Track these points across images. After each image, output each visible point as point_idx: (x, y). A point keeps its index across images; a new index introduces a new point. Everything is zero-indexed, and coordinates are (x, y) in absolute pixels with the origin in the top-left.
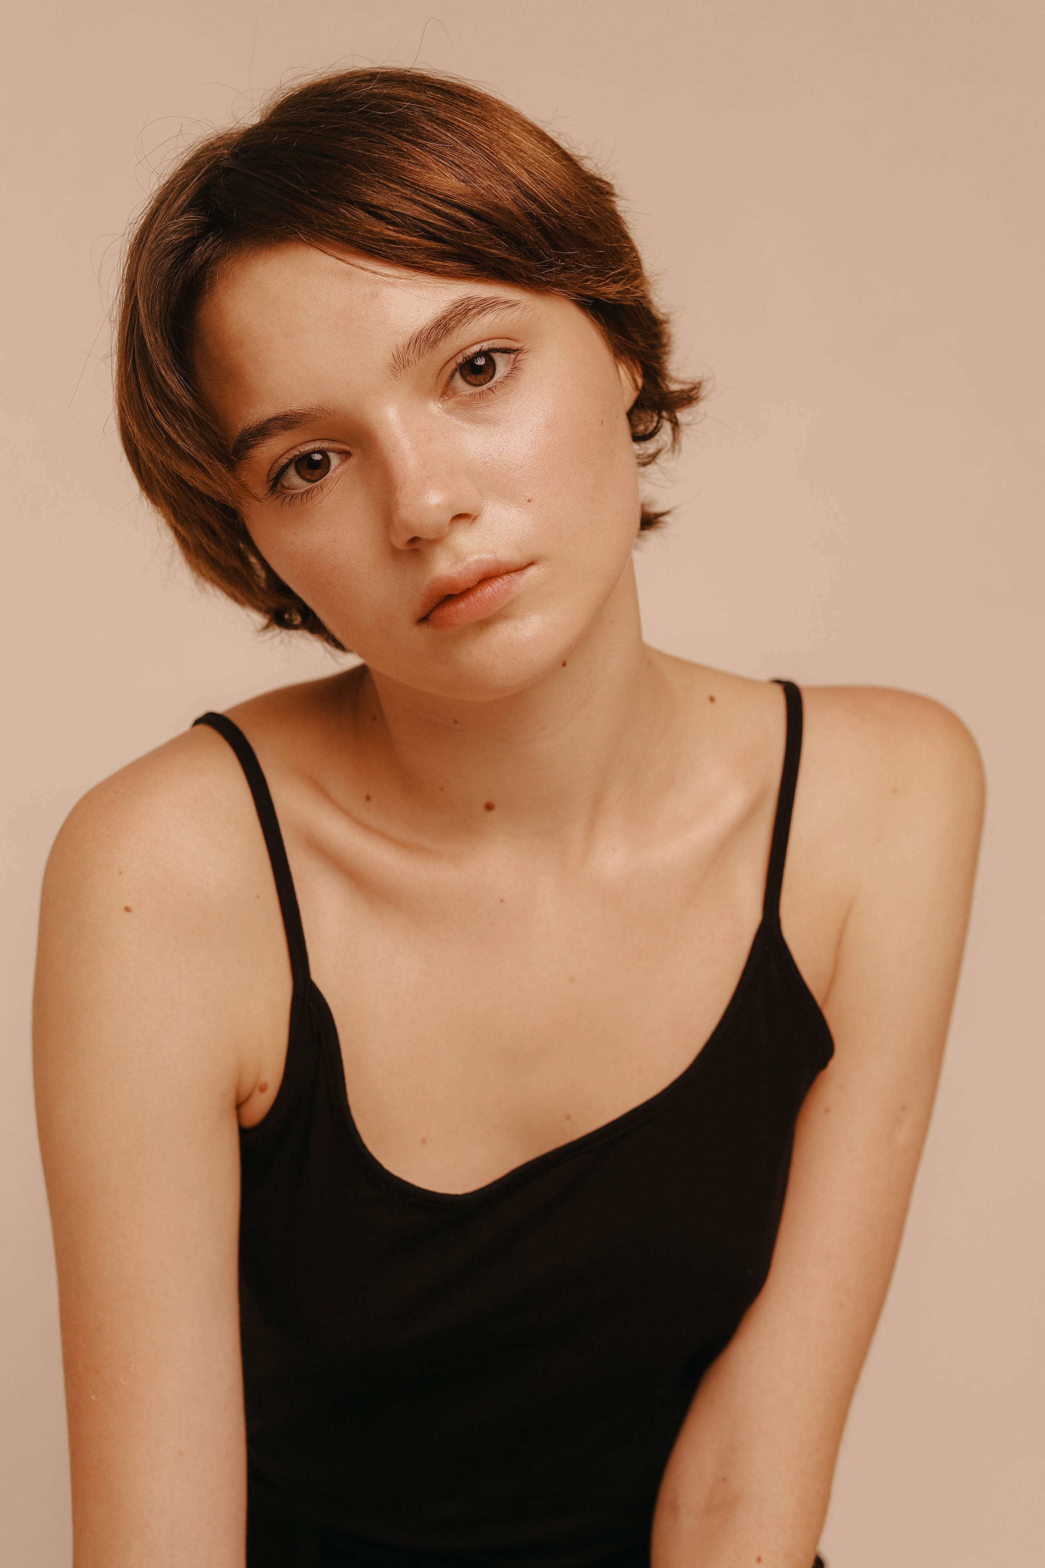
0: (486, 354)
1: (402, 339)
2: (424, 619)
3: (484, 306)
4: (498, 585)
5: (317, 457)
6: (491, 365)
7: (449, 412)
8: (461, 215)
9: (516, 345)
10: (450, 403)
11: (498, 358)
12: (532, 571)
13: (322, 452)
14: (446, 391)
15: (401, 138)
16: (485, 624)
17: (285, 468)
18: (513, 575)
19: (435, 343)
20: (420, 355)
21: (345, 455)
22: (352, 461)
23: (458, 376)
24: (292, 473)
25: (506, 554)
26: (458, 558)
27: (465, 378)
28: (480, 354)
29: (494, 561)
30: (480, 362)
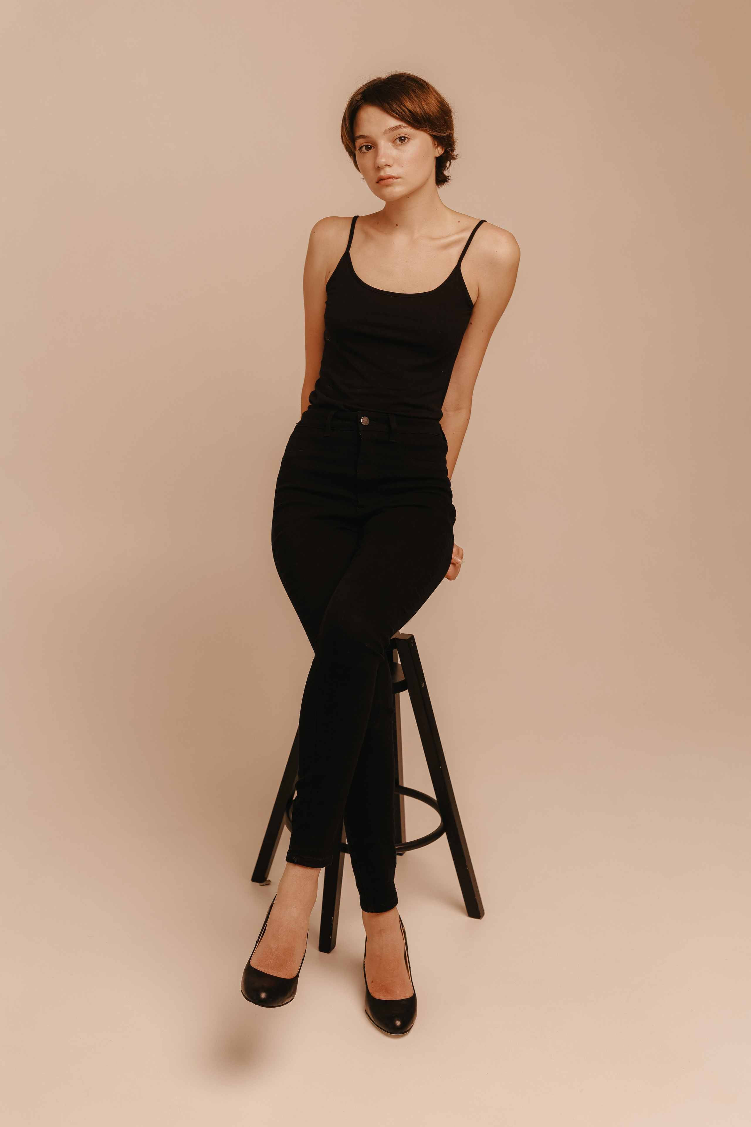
0: (405, 137)
1: (387, 128)
2: (377, 183)
3: (404, 127)
4: (391, 180)
5: (369, 147)
6: (405, 139)
7: (393, 146)
8: (406, 110)
9: (410, 137)
10: (394, 144)
11: (406, 139)
12: (399, 179)
13: (371, 146)
14: (394, 142)
15: (403, 93)
16: (388, 186)
17: (362, 147)
18: (395, 179)
19: (393, 131)
20: (390, 132)
21: (374, 147)
22: (374, 149)
23: (398, 139)
24: (364, 148)
25: (394, 174)
26: (385, 173)
27: (399, 141)
28: (403, 137)
29: (392, 175)
30: (403, 138)
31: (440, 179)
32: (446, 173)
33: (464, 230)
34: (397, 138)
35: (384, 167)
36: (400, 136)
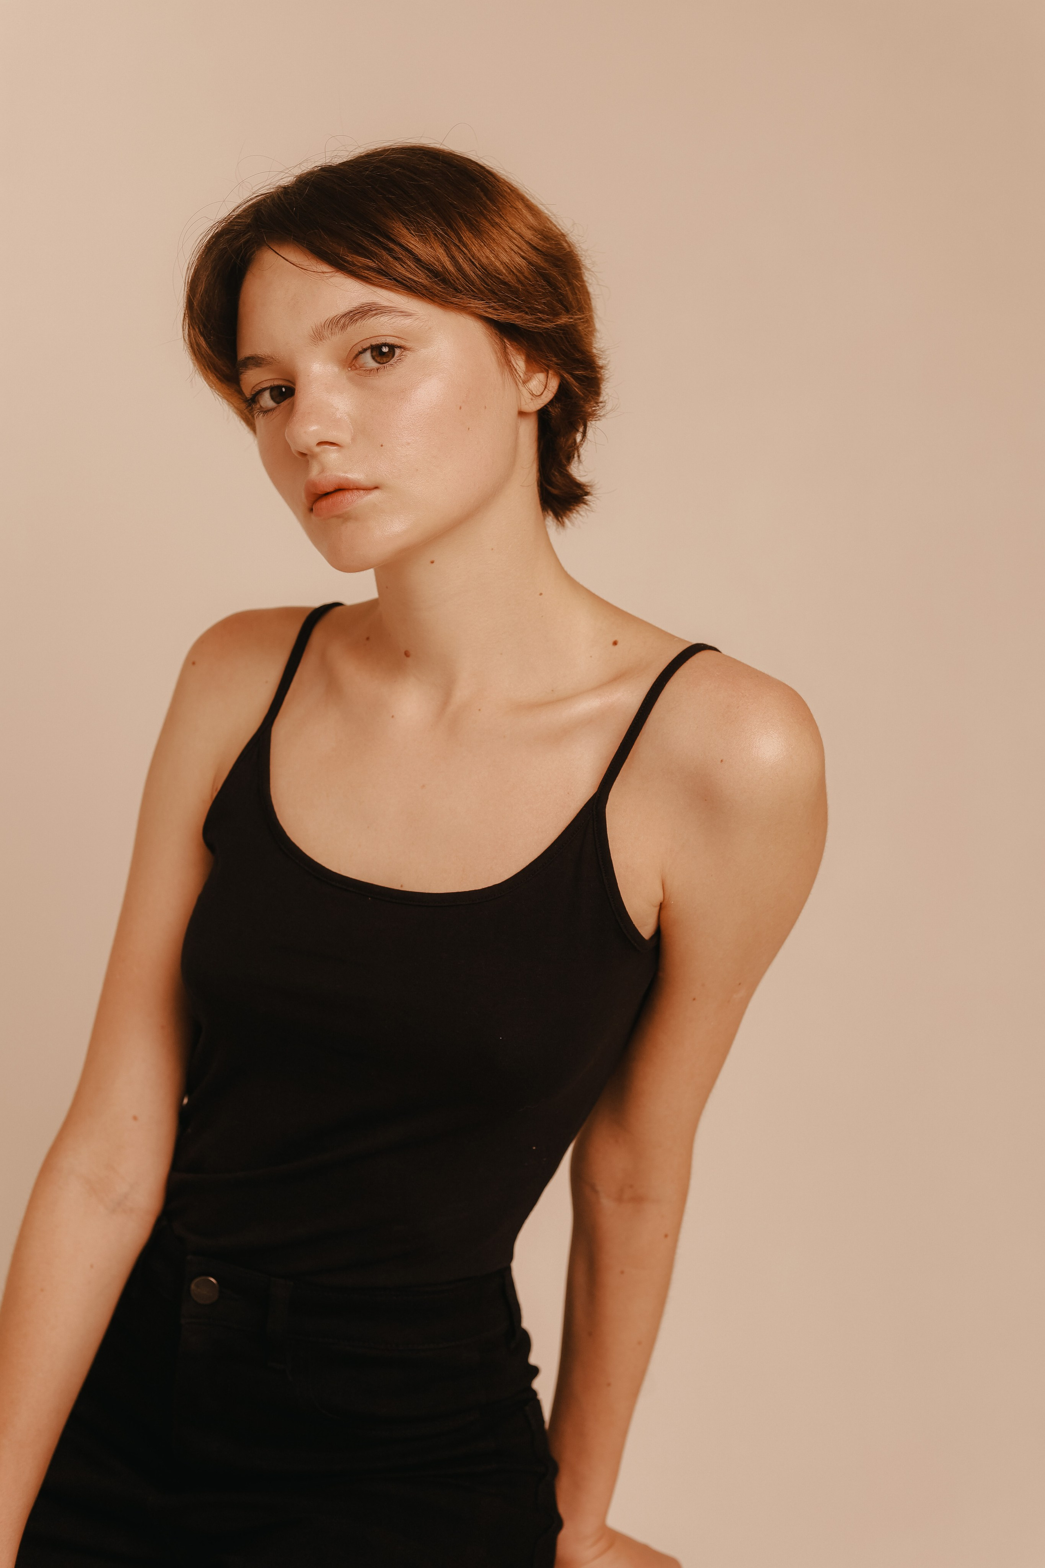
3: (383, 310)
4: (348, 496)
5: (284, 389)
6: (392, 353)
7: (349, 378)
10: (352, 372)
11: (396, 349)
13: (287, 388)
14: (353, 366)
17: (260, 392)
18: (363, 492)
20: (333, 333)
23: (368, 355)
26: (323, 470)
27: (373, 358)
28: (385, 345)
29: (347, 479)
30: (385, 350)
31: (555, 492)
32: (580, 471)
33: (618, 678)
34: (365, 350)
35: (317, 449)
36: (374, 342)
